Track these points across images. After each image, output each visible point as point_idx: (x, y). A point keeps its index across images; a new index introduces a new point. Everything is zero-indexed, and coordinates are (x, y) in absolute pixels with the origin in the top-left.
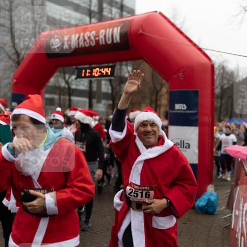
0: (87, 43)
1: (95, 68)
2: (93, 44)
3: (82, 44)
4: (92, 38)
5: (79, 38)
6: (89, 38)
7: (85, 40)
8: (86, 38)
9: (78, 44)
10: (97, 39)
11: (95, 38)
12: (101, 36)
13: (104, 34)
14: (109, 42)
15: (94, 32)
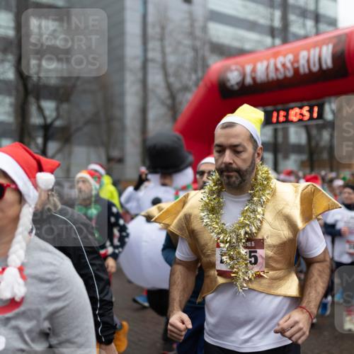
0: (280, 73)
1: (292, 108)
2: (290, 74)
3: (272, 75)
4: (289, 65)
5: (267, 68)
6: (284, 65)
7: (277, 69)
8: (279, 66)
9: (267, 75)
10: (296, 65)
11: (292, 64)
12: (303, 62)
13: (306, 58)
14: (315, 69)
15: (290, 57)
